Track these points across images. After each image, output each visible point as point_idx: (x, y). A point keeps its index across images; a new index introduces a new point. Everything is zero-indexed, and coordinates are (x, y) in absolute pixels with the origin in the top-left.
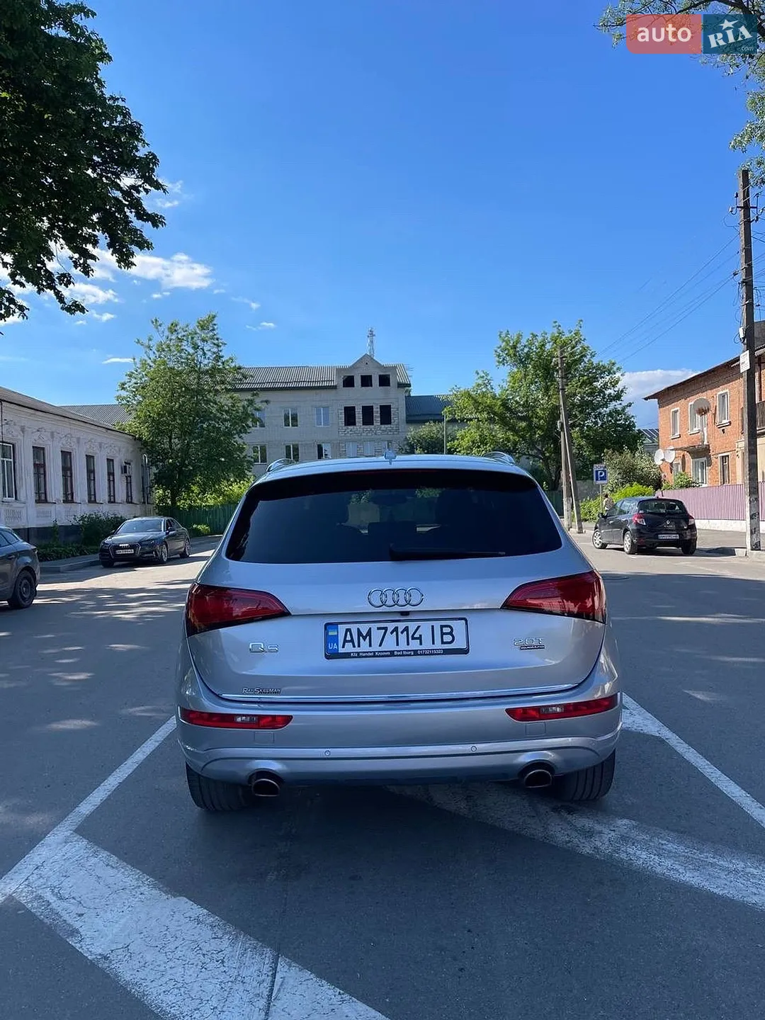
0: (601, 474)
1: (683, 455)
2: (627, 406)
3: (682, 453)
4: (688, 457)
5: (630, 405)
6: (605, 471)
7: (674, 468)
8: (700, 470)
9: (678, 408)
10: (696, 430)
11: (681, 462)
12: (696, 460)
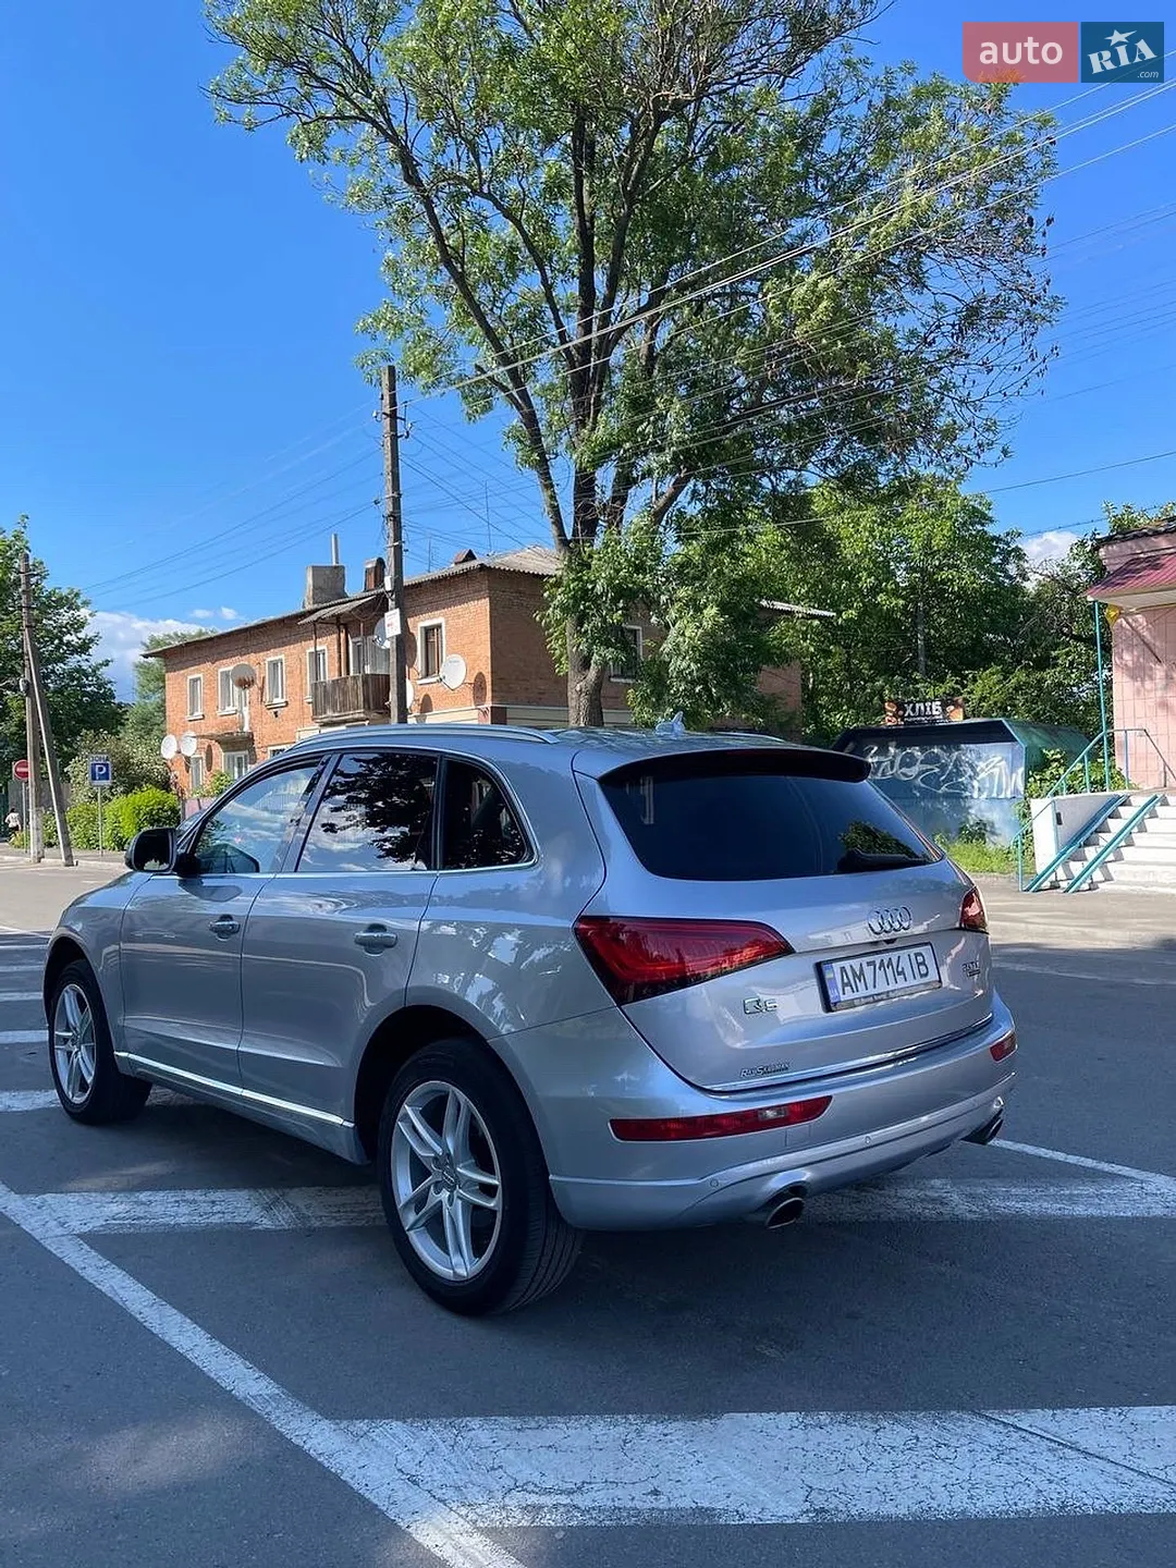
0: (101, 769)
1: (209, 746)
2: (101, 665)
3: (206, 742)
4: (217, 750)
5: (106, 663)
6: (107, 765)
7: (193, 766)
8: (236, 769)
9: (200, 675)
10: (230, 709)
11: (204, 756)
12: (228, 754)
